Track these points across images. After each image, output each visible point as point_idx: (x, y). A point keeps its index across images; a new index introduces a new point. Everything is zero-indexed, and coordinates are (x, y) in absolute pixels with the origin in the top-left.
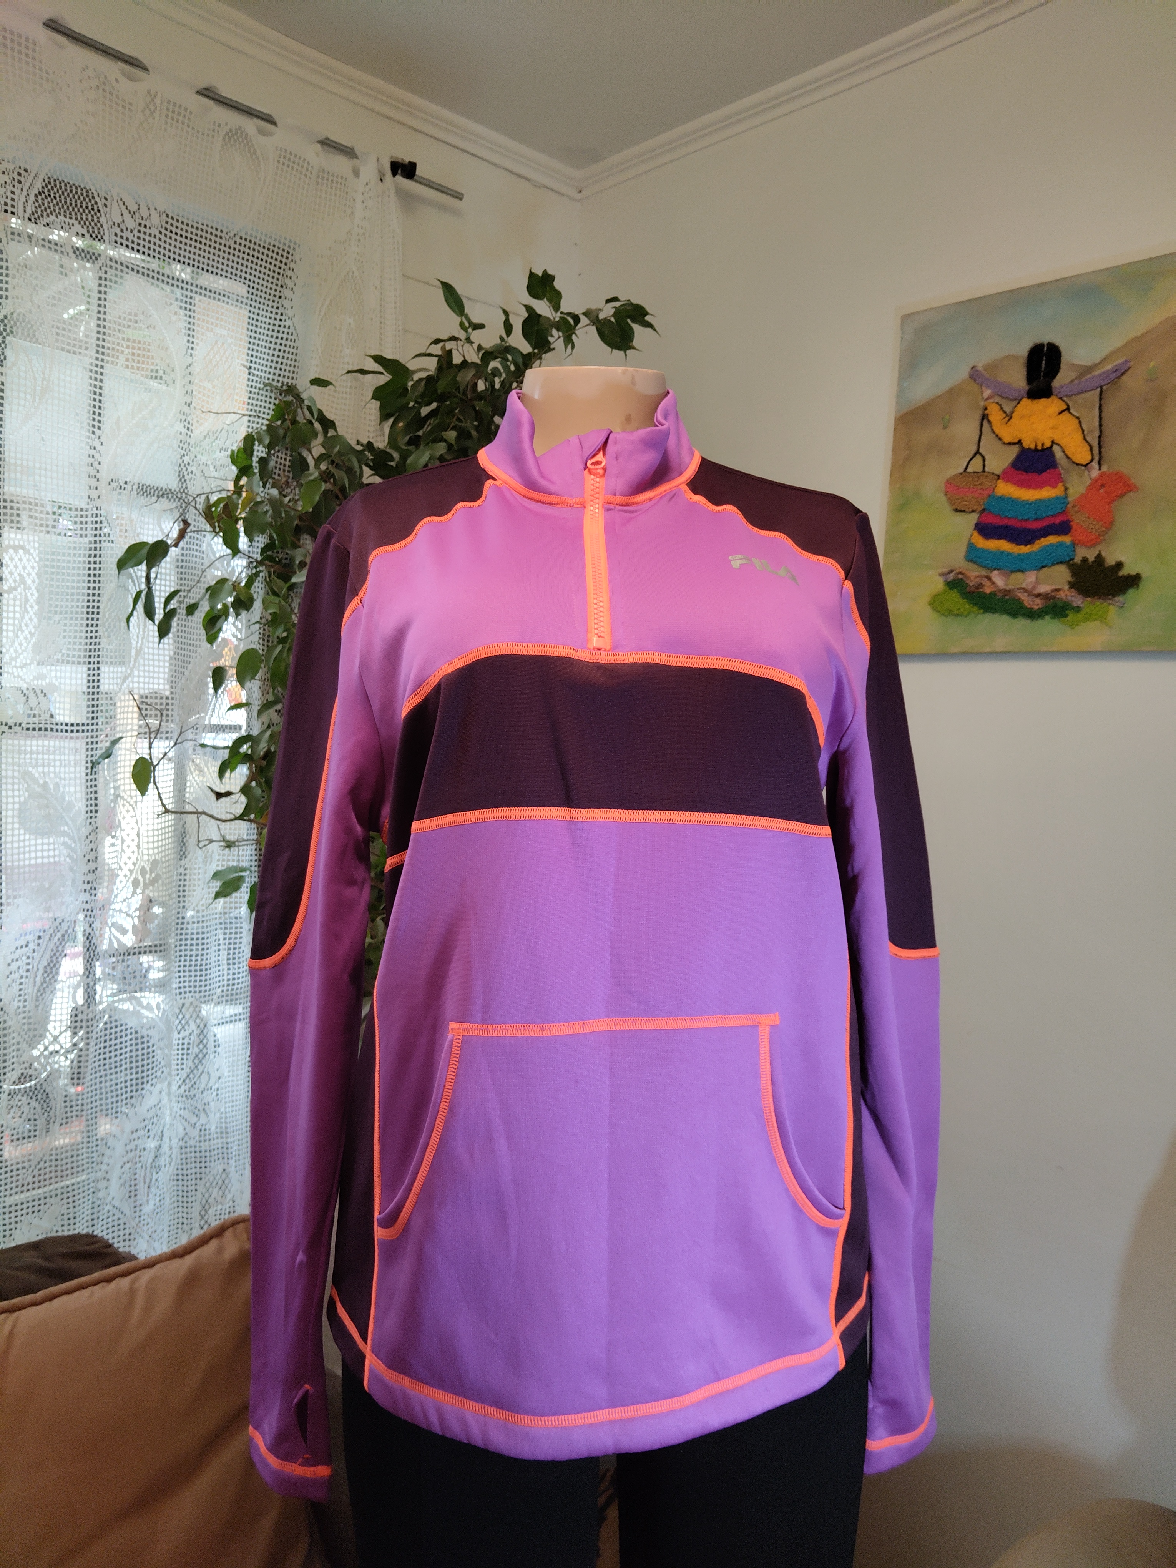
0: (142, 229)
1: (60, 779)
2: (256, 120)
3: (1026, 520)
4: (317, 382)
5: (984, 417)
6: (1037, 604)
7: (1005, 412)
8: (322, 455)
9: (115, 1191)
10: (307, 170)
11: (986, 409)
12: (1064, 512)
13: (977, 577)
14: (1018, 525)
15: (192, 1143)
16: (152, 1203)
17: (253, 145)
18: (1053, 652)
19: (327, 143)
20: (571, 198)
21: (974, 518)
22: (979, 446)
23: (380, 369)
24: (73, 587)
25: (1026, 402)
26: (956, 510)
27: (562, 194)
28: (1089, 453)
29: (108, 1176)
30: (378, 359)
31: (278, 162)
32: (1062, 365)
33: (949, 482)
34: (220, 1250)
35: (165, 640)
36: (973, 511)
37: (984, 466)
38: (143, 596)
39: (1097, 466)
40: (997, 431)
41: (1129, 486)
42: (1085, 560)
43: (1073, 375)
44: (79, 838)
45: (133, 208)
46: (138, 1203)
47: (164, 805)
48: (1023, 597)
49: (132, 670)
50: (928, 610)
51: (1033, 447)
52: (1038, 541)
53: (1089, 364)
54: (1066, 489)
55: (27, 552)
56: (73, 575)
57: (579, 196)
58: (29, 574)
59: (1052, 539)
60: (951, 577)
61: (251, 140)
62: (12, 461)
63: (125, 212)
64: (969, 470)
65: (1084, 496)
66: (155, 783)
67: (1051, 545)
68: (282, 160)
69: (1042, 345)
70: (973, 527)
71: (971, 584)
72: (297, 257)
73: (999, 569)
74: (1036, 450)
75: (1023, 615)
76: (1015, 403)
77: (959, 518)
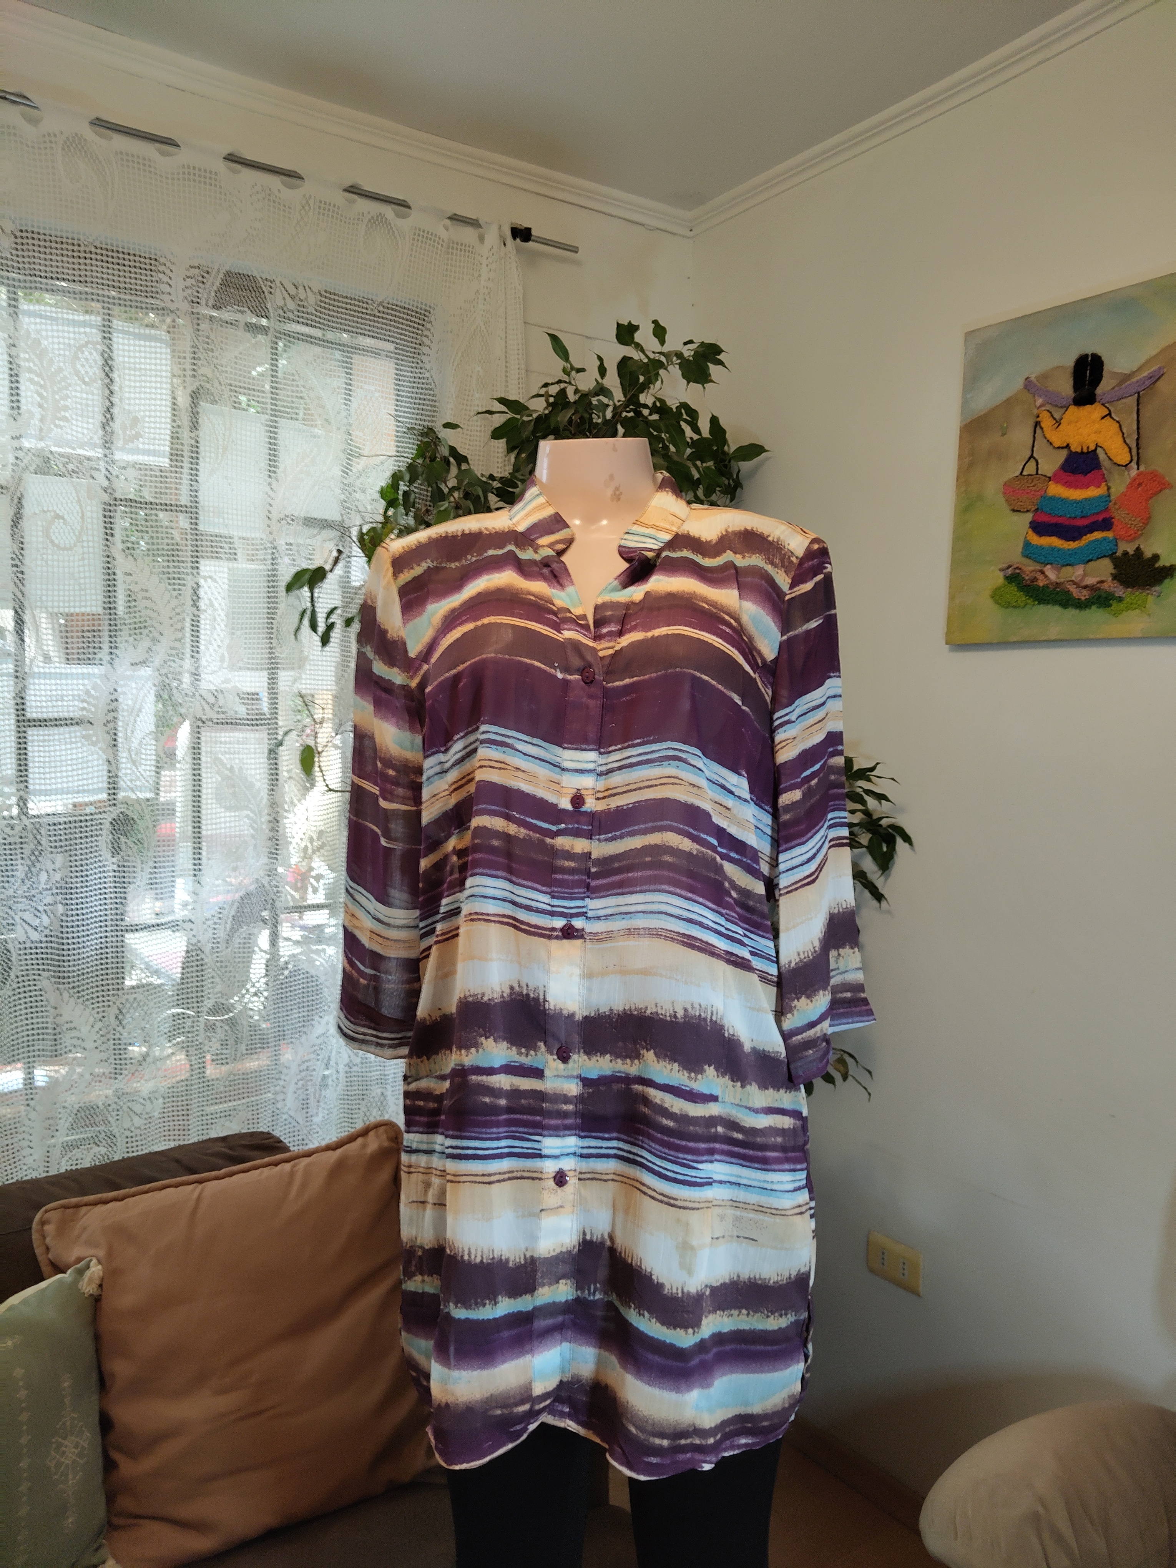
0: (301, 309)
1: (244, 764)
2: (393, 206)
3: (1075, 518)
4: (448, 425)
5: (1037, 424)
6: (1084, 595)
7: (1055, 419)
8: (453, 487)
9: (290, 1104)
10: (438, 243)
11: (1038, 417)
12: (1107, 509)
13: (1033, 571)
14: (1067, 523)
15: (355, 1068)
16: (321, 1115)
17: (392, 228)
18: (1098, 640)
19: (455, 218)
20: (684, 236)
21: (1029, 517)
22: (1033, 451)
23: (504, 409)
24: (251, 608)
25: (1072, 408)
26: (1014, 511)
27: (675, 234)
28: (1128, 454)
29: (284, 1090)
30: (502, 401)
31: (414, 239)
32: (1105, 374)
33: (1005, 484)
34: (364, 1146)
35: (327, 648)
36: (1028, 511)
37: (1037, 469)
38: (308, 612)
39: (1136, 467)
40: (1048, 436)
41: (1164, 484)
42: (1126, 553)
43: (1113, 383)
44: (260, 812)
45: (293, 292)
46: (308, 1115)
47: (327, 786)
48: (1072, 589)
49: (300, 674)
50: (990, 603)
51: (1079, 450)
52: (1084, 537)
53: (1128, 372)
54: (1109, 488)
55: (215, 581)
56: (251, 598)
57: (691, 234)
58: (216, 599)
59: (1097, 535)
60: (1010, 571)
61: (390, 224)
62: (206, 503)
63: (287, 296)
64: (1024, 473)
65: (1124, 494)
66: (320, 766)
67: (1096, 540)
68: (416, 237)
69: (1086, 356)
70: (1028, 525)
71: (1027, 578)
72: (432, 319)
73: (1051, 564)
74: (1082, 453)
75: (1072, 605)
76: (1064, 410)
77: (1016, 517)
